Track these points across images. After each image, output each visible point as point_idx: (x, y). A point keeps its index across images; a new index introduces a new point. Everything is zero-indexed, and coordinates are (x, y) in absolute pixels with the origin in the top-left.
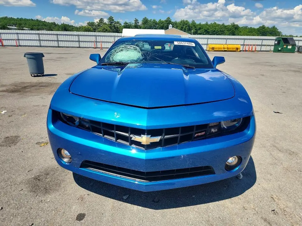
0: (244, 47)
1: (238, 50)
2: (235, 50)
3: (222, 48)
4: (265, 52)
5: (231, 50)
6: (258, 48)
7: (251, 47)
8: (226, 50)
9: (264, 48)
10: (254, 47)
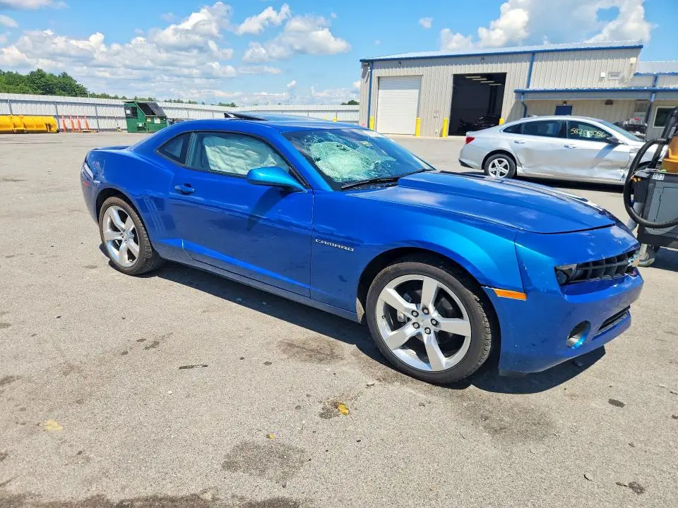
0: (61, 121)
1: (52, 129)
2: (45, 129)
3: (9, 126)
4: (109, 133)
5: (35, 129)
6: (93, 124)
7: (75, 121)
8: (22, 128)
9: (104, 124)
10: (82, 121)
